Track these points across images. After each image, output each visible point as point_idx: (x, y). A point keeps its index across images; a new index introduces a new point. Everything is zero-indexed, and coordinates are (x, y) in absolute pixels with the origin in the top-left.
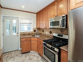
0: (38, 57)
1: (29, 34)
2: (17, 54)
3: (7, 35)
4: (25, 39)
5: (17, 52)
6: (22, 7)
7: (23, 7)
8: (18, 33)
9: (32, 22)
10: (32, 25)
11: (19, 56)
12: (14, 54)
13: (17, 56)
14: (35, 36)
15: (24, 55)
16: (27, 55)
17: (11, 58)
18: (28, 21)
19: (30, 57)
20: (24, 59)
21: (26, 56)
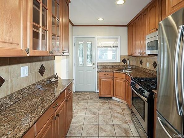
0: (124, 109)
1: (113, 67)
2: (92, 96)
3: (80, 66)
4: (104, 73)
5: (92, 94)
6: (99, 19)
7: (101, 19)
8: (94, 64)
9: (118, 43)
10: (118, 49)
11: (95, 101)
12: (88, 96)
13: (91, 99)
14: (124, 71)
15: (102, 101)
16: (107, 101)
17: (83, 99)
18: (111, 43)
19: (110, 105)
20: (100, 105)
21: (105, 103)
